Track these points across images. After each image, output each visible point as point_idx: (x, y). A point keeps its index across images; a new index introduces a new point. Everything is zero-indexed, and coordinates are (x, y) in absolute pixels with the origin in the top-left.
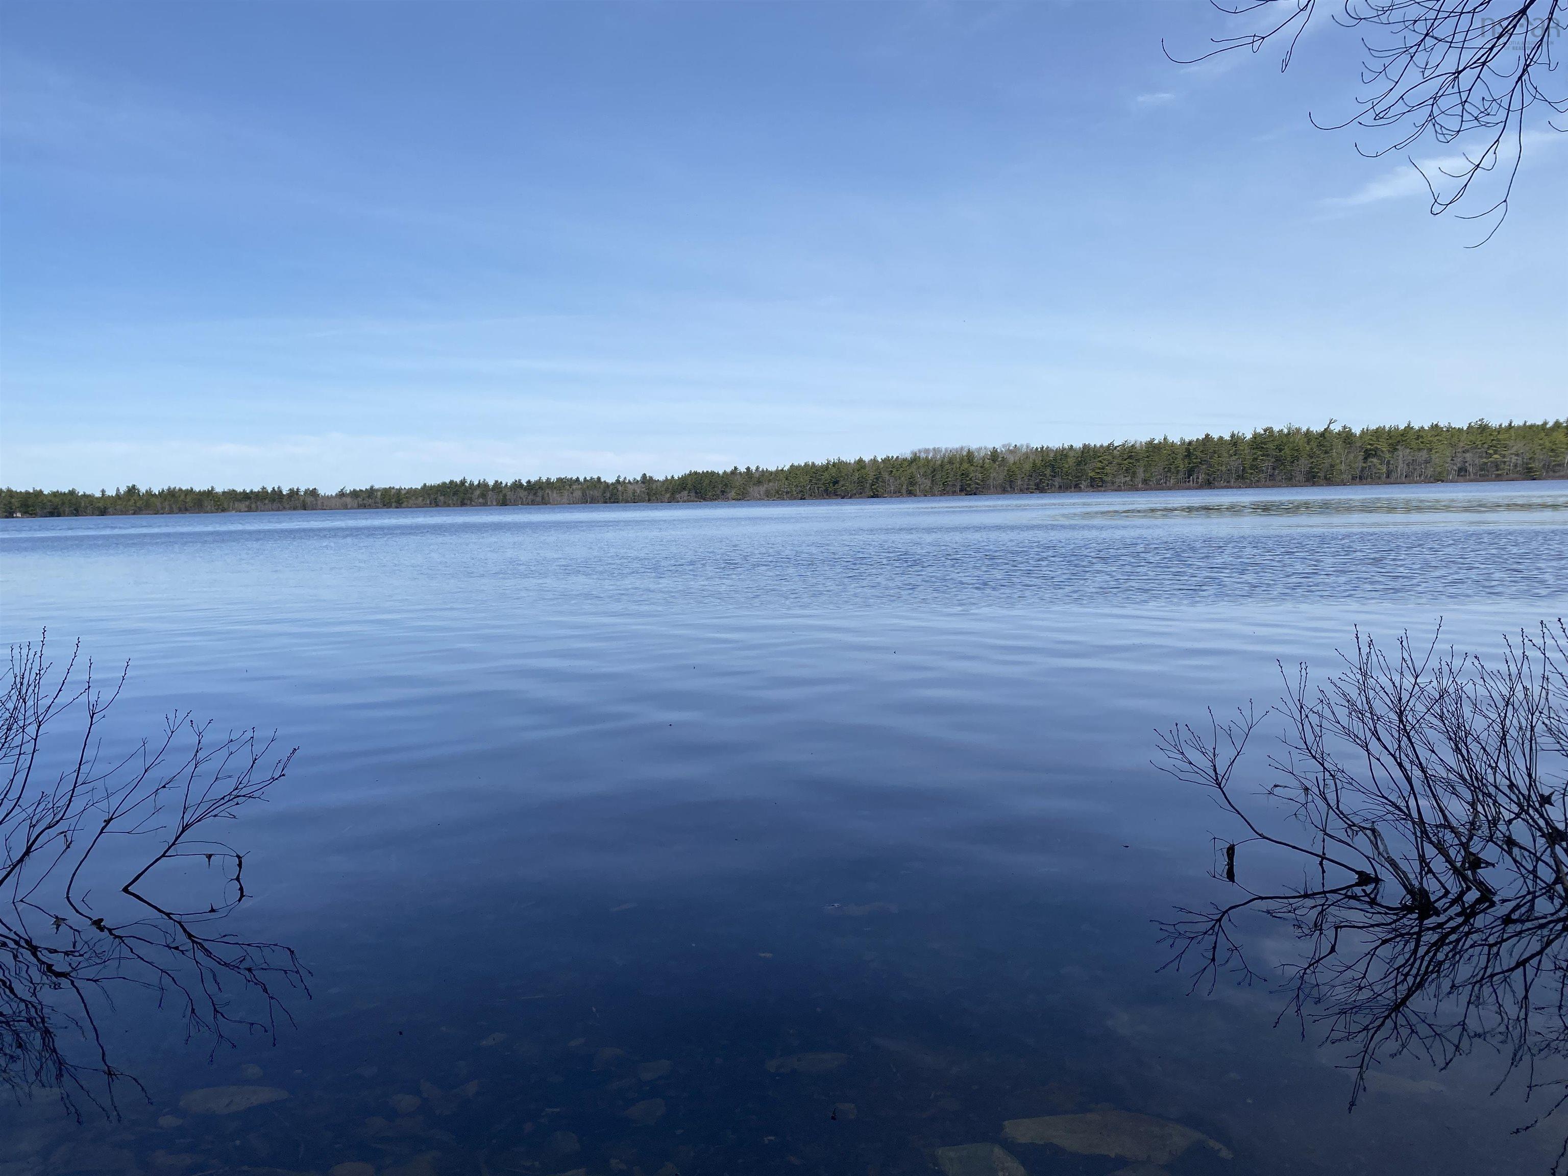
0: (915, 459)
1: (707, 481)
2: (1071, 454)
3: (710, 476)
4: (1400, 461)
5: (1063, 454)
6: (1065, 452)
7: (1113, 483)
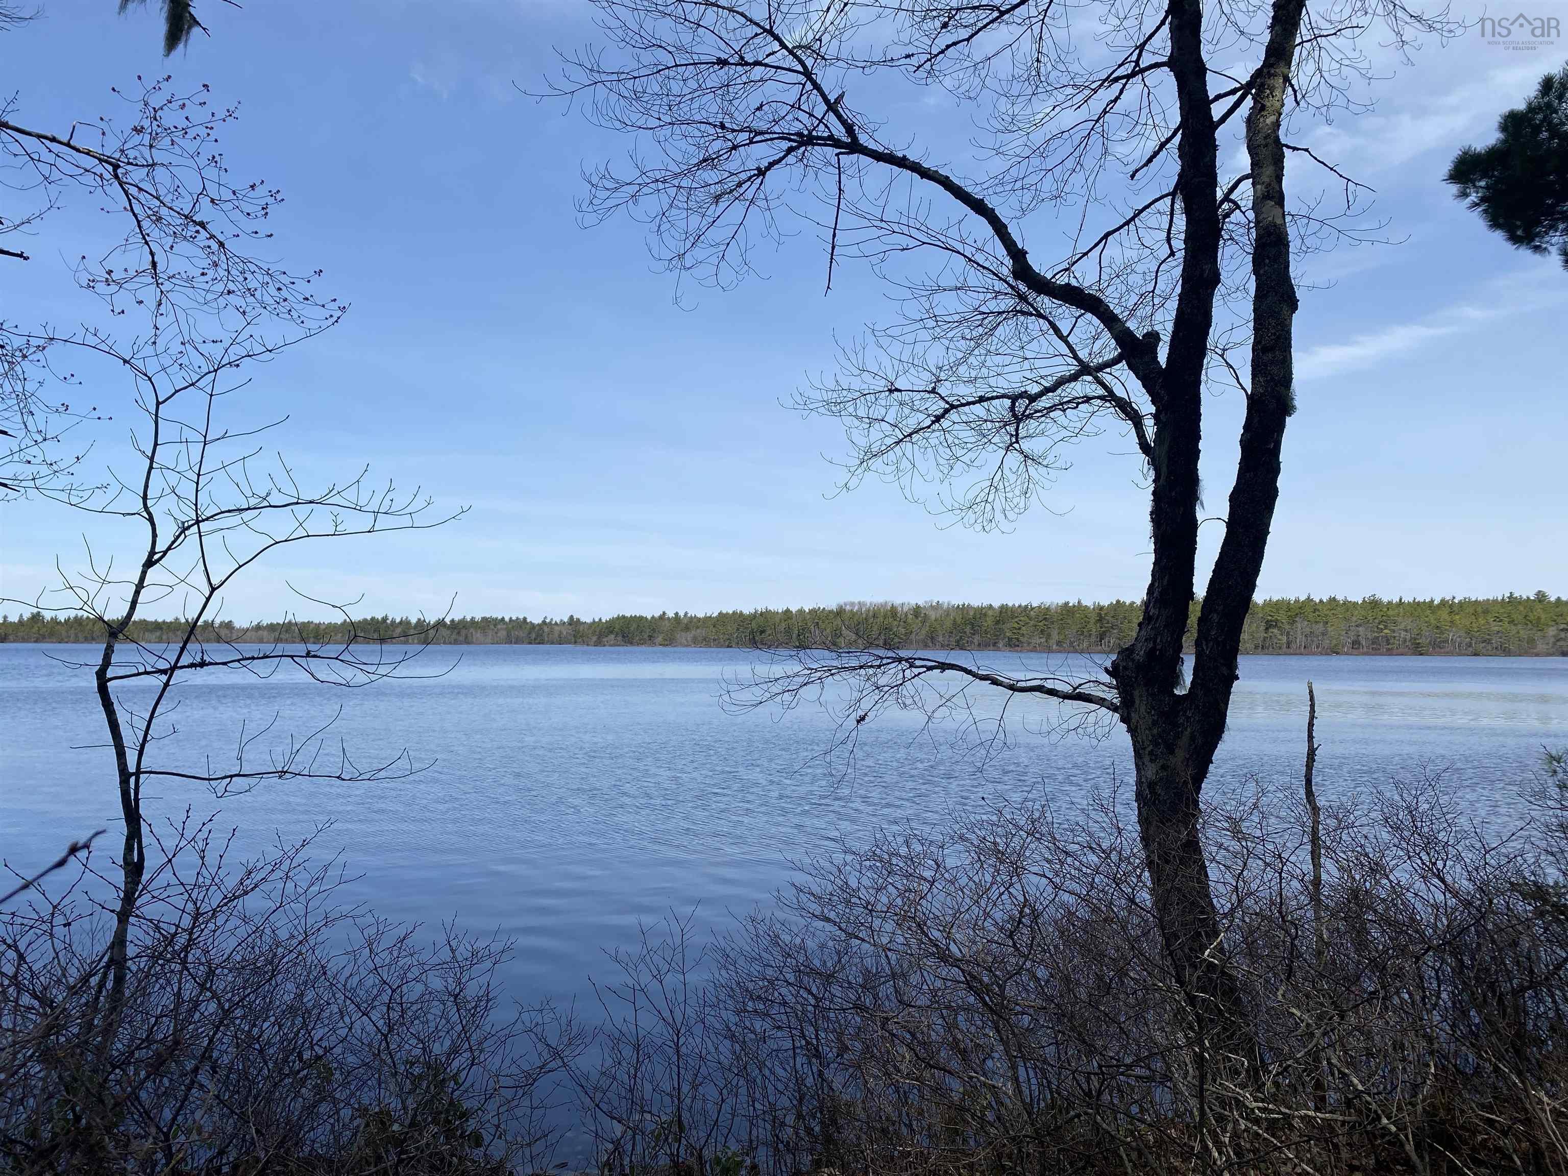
0: (840, 612)
1: (635, 626)
2: (990, 613)
3: (639, 621)
4: (1299, 632)
5: (982, 613)
6: (984, 611)
7: (1029, 643)
